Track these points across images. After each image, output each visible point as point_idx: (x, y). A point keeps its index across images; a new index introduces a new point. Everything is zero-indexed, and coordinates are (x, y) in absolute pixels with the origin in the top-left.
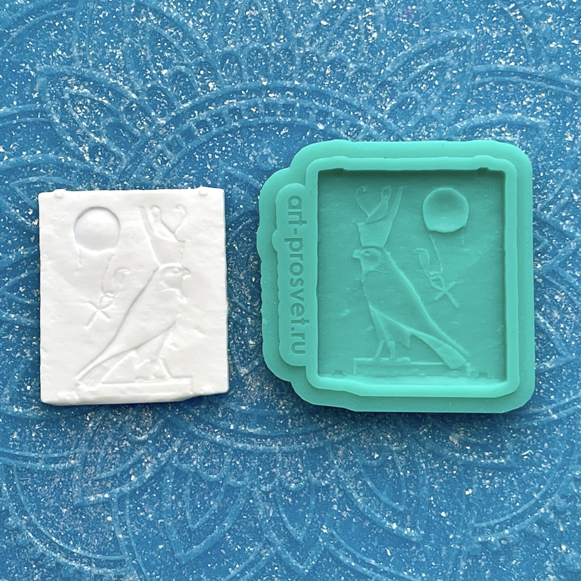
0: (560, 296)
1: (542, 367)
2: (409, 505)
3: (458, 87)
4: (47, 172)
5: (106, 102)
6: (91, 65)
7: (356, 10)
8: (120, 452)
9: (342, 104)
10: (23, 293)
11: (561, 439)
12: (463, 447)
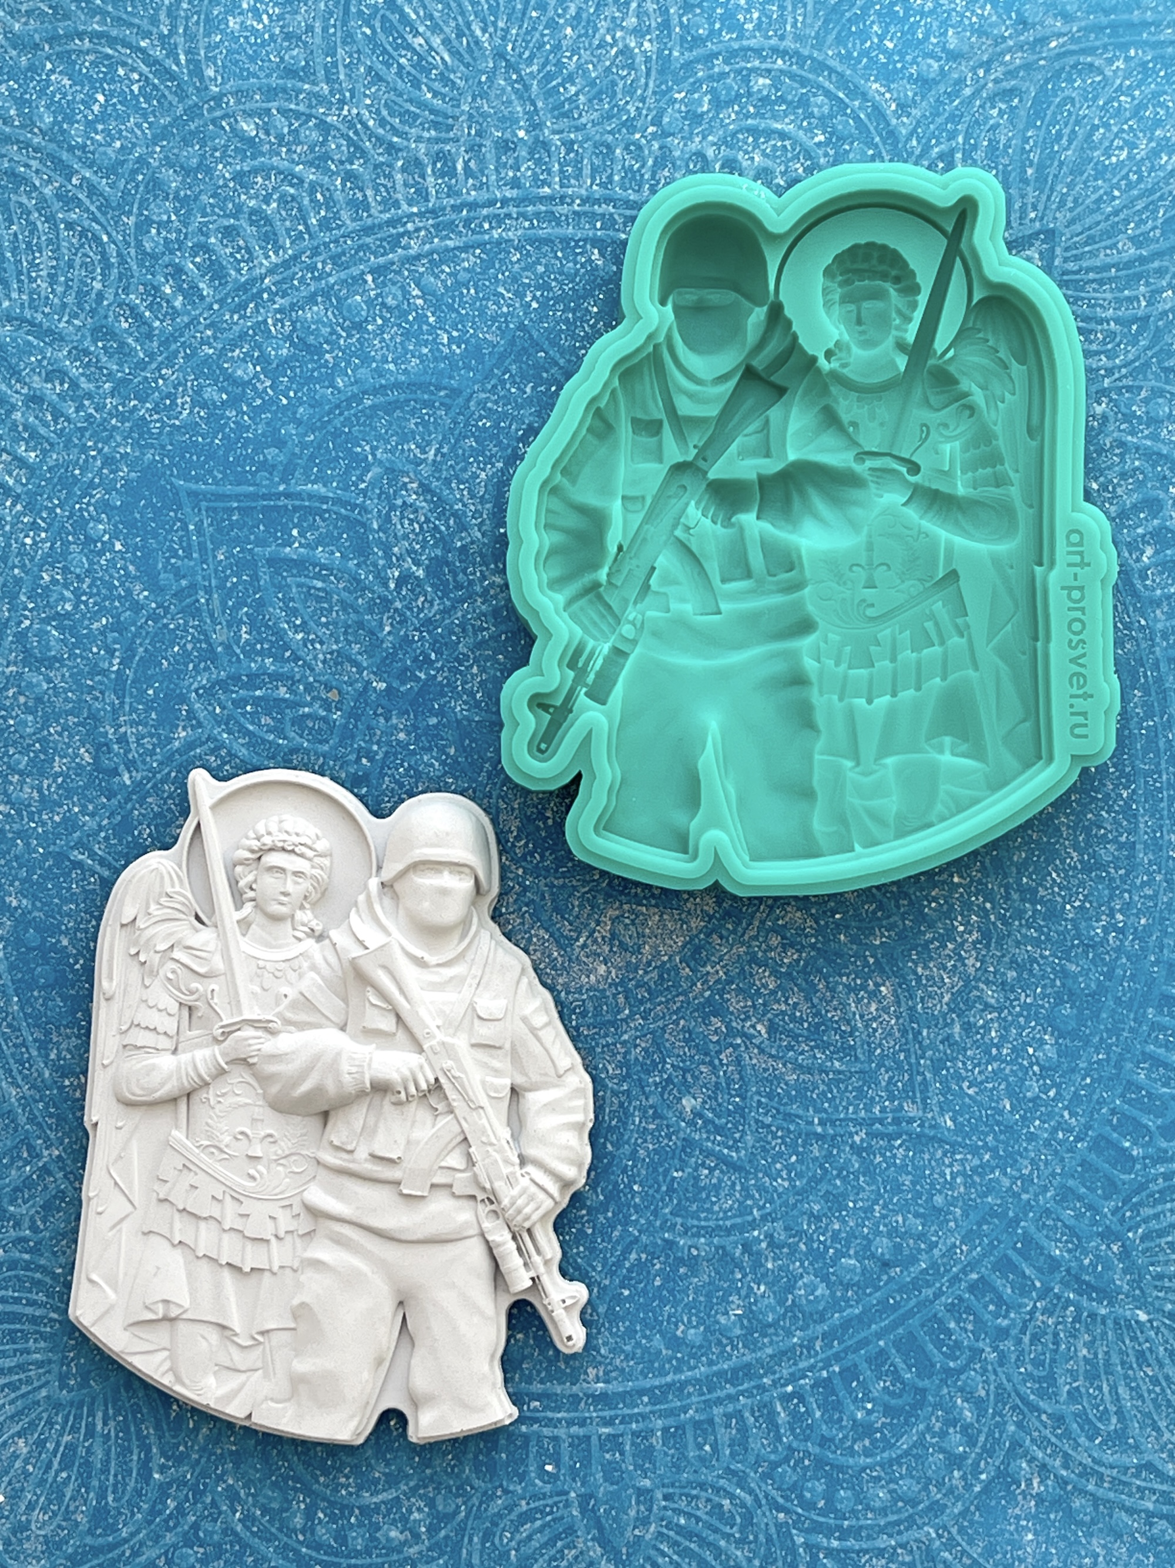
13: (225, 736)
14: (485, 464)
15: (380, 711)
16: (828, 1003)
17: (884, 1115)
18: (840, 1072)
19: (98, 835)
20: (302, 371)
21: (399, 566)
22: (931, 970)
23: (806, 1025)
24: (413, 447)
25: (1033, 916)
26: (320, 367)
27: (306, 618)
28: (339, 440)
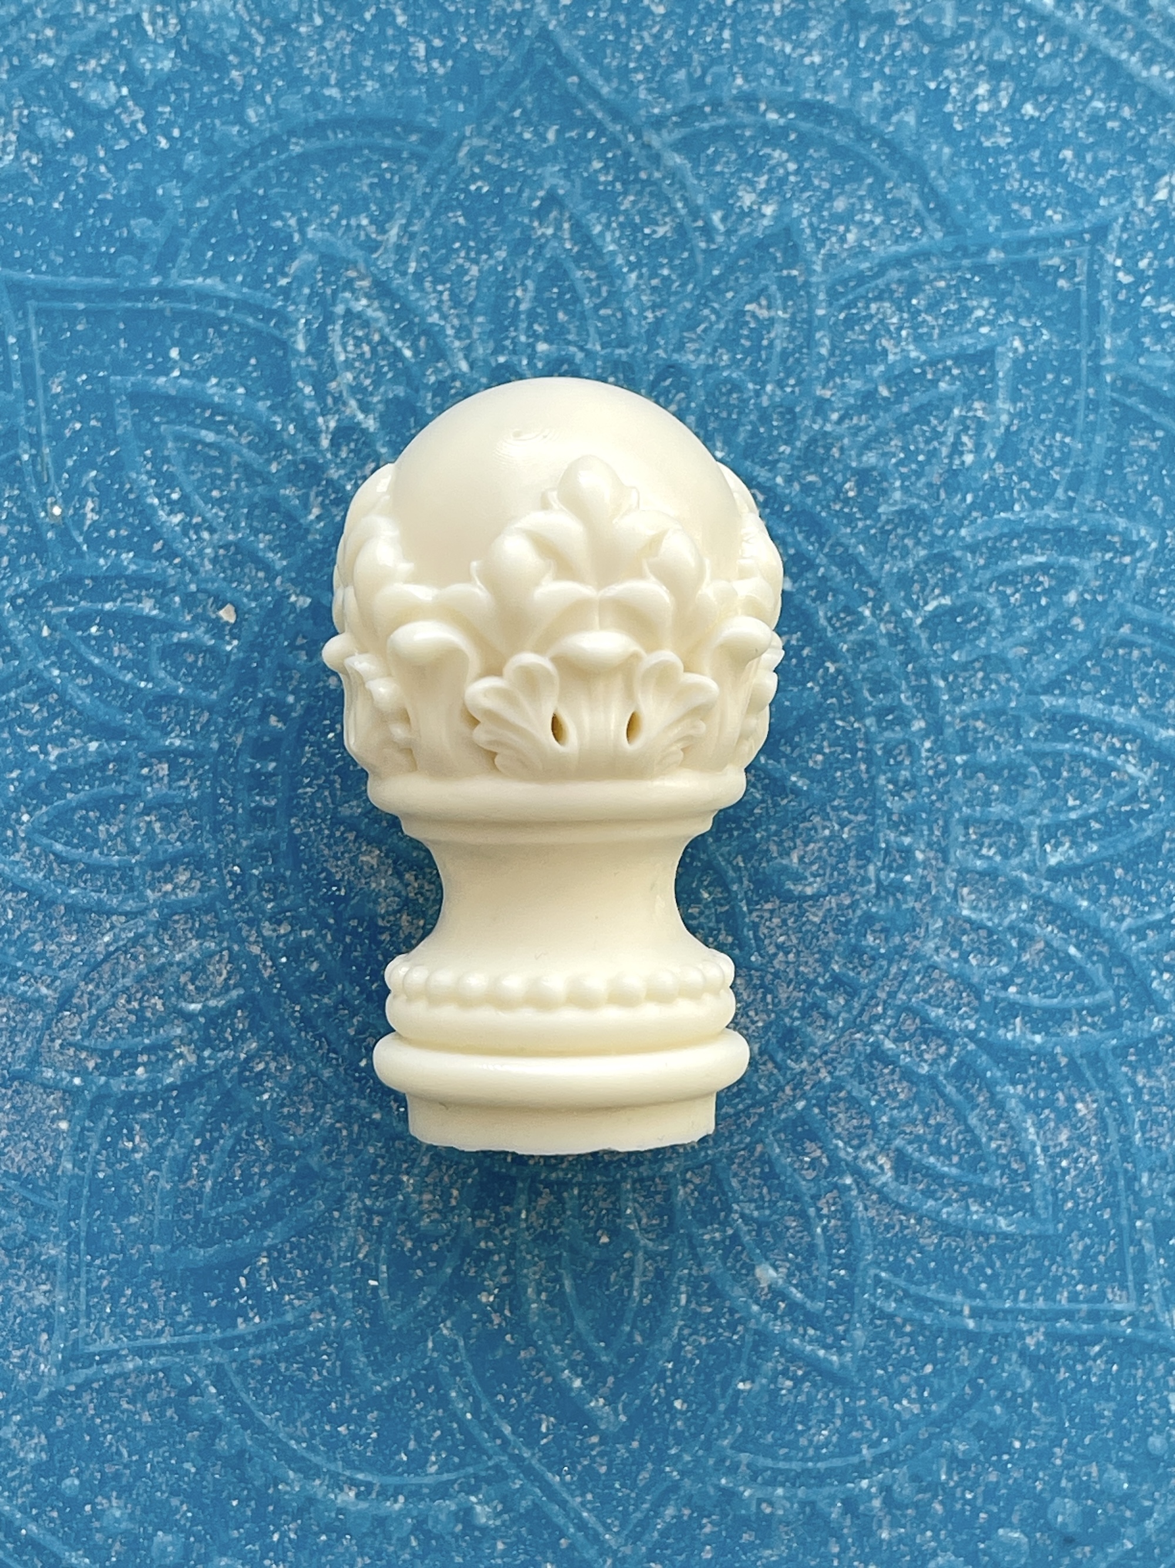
0: (1088, 1107)
1: (990, 1222)
2: (623, 1357)
4: (240, 435)
5: (408, 353)
6: (411, 270)
7: (957, 393)
8: (139, 1013)
9: (847, 560)
12: (773, 1298)
13: (56, 672)
14: (479, 253)
15: (300, 641)
16: (993, 1125)
17: (1074, 1306)
18: (1006, 1236)
20: (192, 97)
21: (338, 411)
22: (1158, 1079)
23: (955, 1159)
24: (365, 222)
26: (219, 93)
27: (188, 489)
28: (248, 209)
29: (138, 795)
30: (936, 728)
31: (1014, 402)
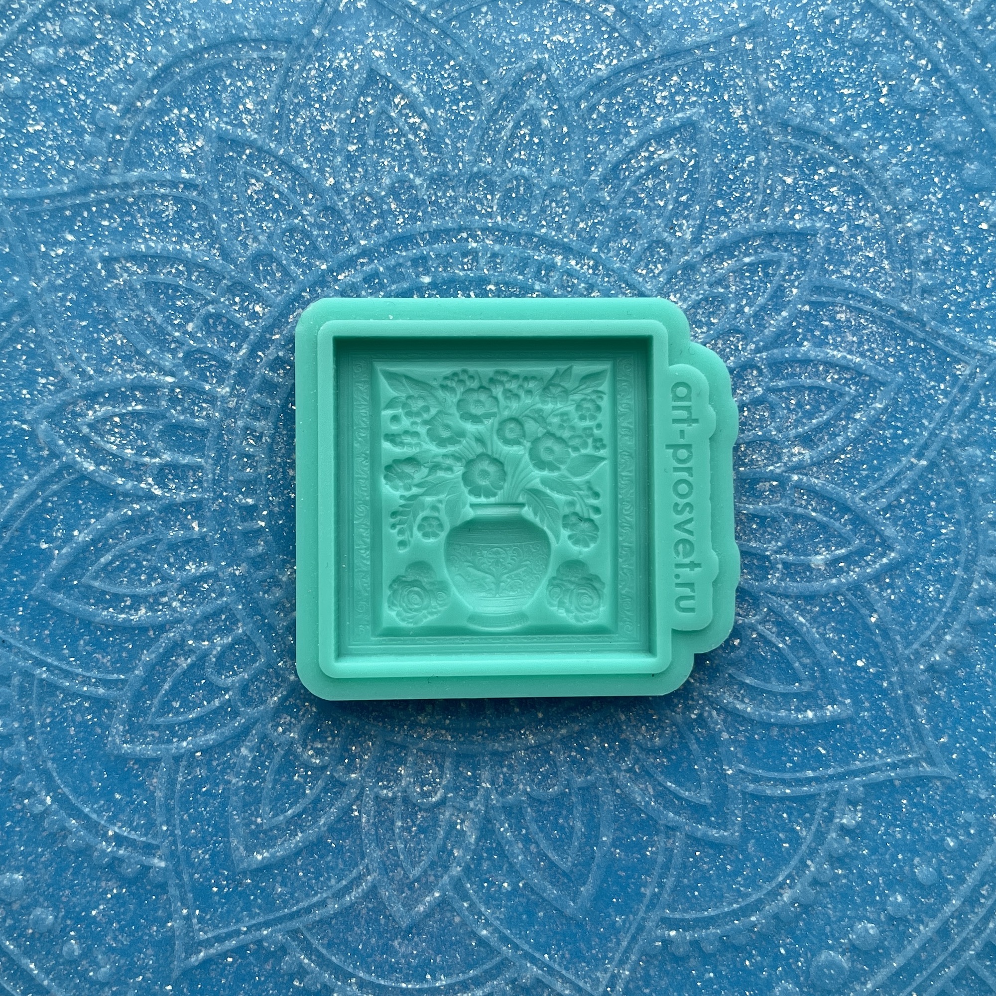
0: (841, 312)
1: (873, 412)
2: (812, 677)
3: (565, 129)
4: (119, 539)
5: (139, 407)
7: (382, 107)
9: (437, 235)
10: (181, 706)
11: (947, 486)
13: (185, 744)
19: (190, 926)
21: (145, 473)
24: (43, 381)
25: (871, 137)
29: (292, 742)
30: (567, 250)
31: (410, 78)
